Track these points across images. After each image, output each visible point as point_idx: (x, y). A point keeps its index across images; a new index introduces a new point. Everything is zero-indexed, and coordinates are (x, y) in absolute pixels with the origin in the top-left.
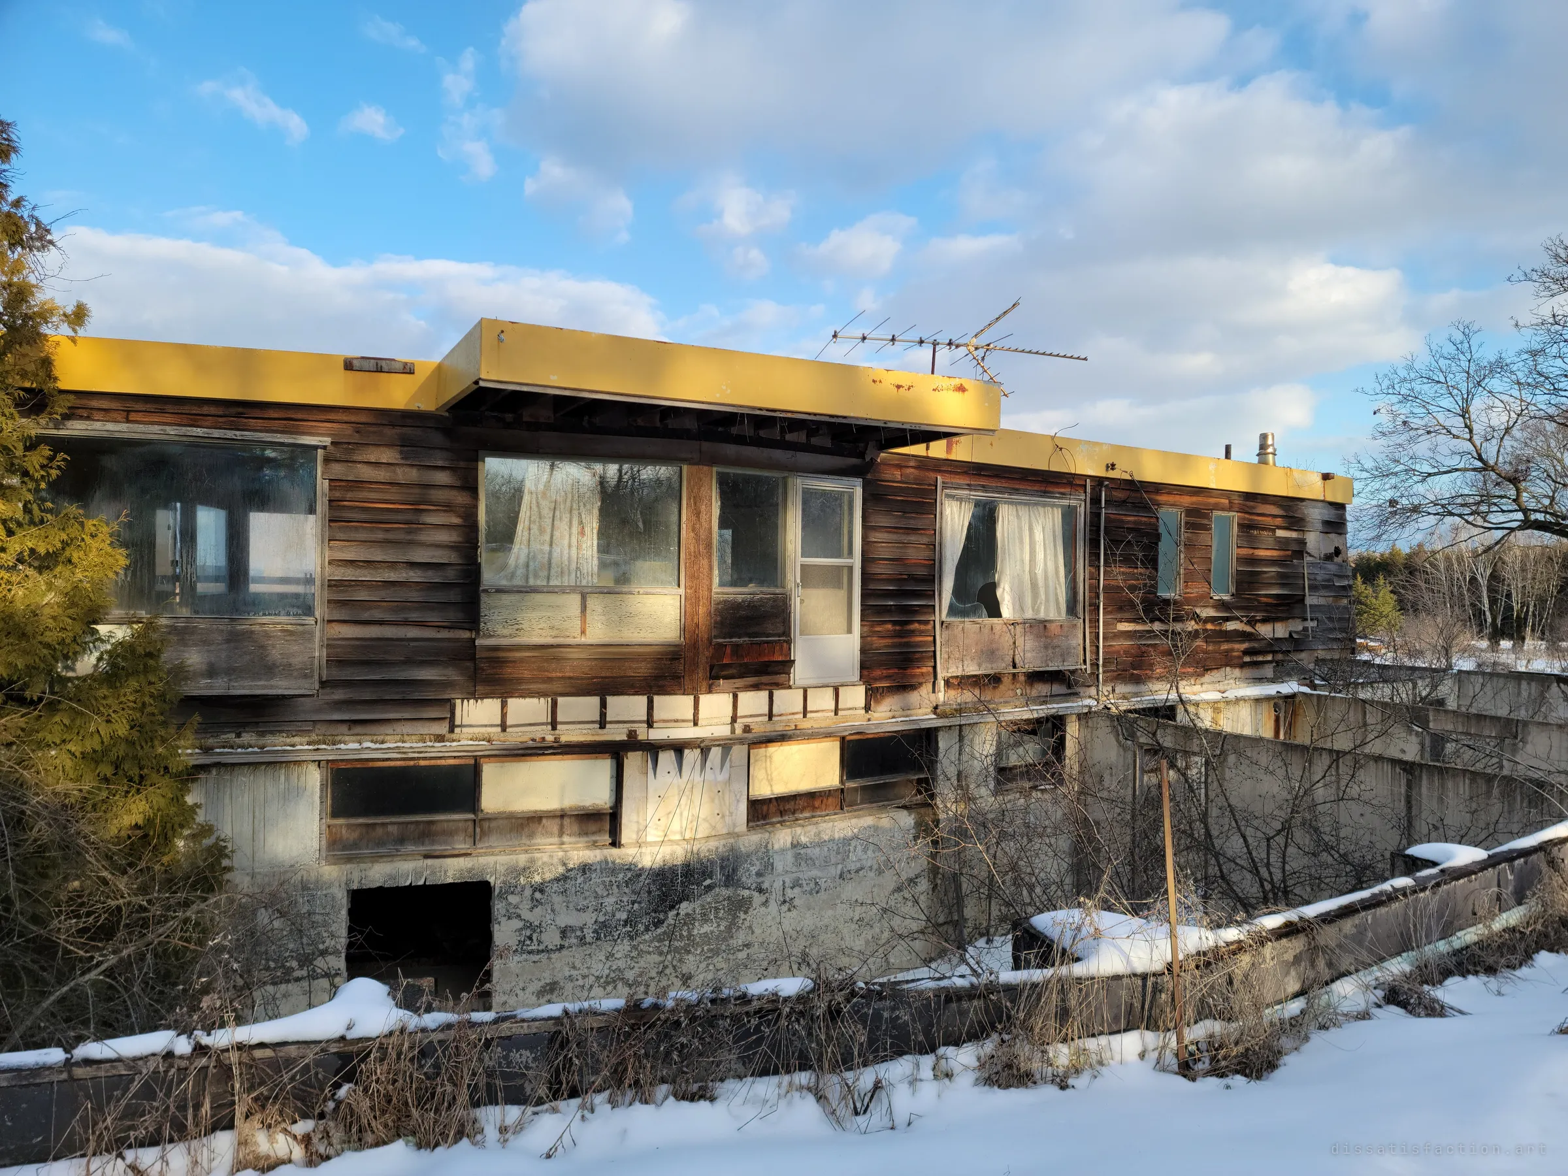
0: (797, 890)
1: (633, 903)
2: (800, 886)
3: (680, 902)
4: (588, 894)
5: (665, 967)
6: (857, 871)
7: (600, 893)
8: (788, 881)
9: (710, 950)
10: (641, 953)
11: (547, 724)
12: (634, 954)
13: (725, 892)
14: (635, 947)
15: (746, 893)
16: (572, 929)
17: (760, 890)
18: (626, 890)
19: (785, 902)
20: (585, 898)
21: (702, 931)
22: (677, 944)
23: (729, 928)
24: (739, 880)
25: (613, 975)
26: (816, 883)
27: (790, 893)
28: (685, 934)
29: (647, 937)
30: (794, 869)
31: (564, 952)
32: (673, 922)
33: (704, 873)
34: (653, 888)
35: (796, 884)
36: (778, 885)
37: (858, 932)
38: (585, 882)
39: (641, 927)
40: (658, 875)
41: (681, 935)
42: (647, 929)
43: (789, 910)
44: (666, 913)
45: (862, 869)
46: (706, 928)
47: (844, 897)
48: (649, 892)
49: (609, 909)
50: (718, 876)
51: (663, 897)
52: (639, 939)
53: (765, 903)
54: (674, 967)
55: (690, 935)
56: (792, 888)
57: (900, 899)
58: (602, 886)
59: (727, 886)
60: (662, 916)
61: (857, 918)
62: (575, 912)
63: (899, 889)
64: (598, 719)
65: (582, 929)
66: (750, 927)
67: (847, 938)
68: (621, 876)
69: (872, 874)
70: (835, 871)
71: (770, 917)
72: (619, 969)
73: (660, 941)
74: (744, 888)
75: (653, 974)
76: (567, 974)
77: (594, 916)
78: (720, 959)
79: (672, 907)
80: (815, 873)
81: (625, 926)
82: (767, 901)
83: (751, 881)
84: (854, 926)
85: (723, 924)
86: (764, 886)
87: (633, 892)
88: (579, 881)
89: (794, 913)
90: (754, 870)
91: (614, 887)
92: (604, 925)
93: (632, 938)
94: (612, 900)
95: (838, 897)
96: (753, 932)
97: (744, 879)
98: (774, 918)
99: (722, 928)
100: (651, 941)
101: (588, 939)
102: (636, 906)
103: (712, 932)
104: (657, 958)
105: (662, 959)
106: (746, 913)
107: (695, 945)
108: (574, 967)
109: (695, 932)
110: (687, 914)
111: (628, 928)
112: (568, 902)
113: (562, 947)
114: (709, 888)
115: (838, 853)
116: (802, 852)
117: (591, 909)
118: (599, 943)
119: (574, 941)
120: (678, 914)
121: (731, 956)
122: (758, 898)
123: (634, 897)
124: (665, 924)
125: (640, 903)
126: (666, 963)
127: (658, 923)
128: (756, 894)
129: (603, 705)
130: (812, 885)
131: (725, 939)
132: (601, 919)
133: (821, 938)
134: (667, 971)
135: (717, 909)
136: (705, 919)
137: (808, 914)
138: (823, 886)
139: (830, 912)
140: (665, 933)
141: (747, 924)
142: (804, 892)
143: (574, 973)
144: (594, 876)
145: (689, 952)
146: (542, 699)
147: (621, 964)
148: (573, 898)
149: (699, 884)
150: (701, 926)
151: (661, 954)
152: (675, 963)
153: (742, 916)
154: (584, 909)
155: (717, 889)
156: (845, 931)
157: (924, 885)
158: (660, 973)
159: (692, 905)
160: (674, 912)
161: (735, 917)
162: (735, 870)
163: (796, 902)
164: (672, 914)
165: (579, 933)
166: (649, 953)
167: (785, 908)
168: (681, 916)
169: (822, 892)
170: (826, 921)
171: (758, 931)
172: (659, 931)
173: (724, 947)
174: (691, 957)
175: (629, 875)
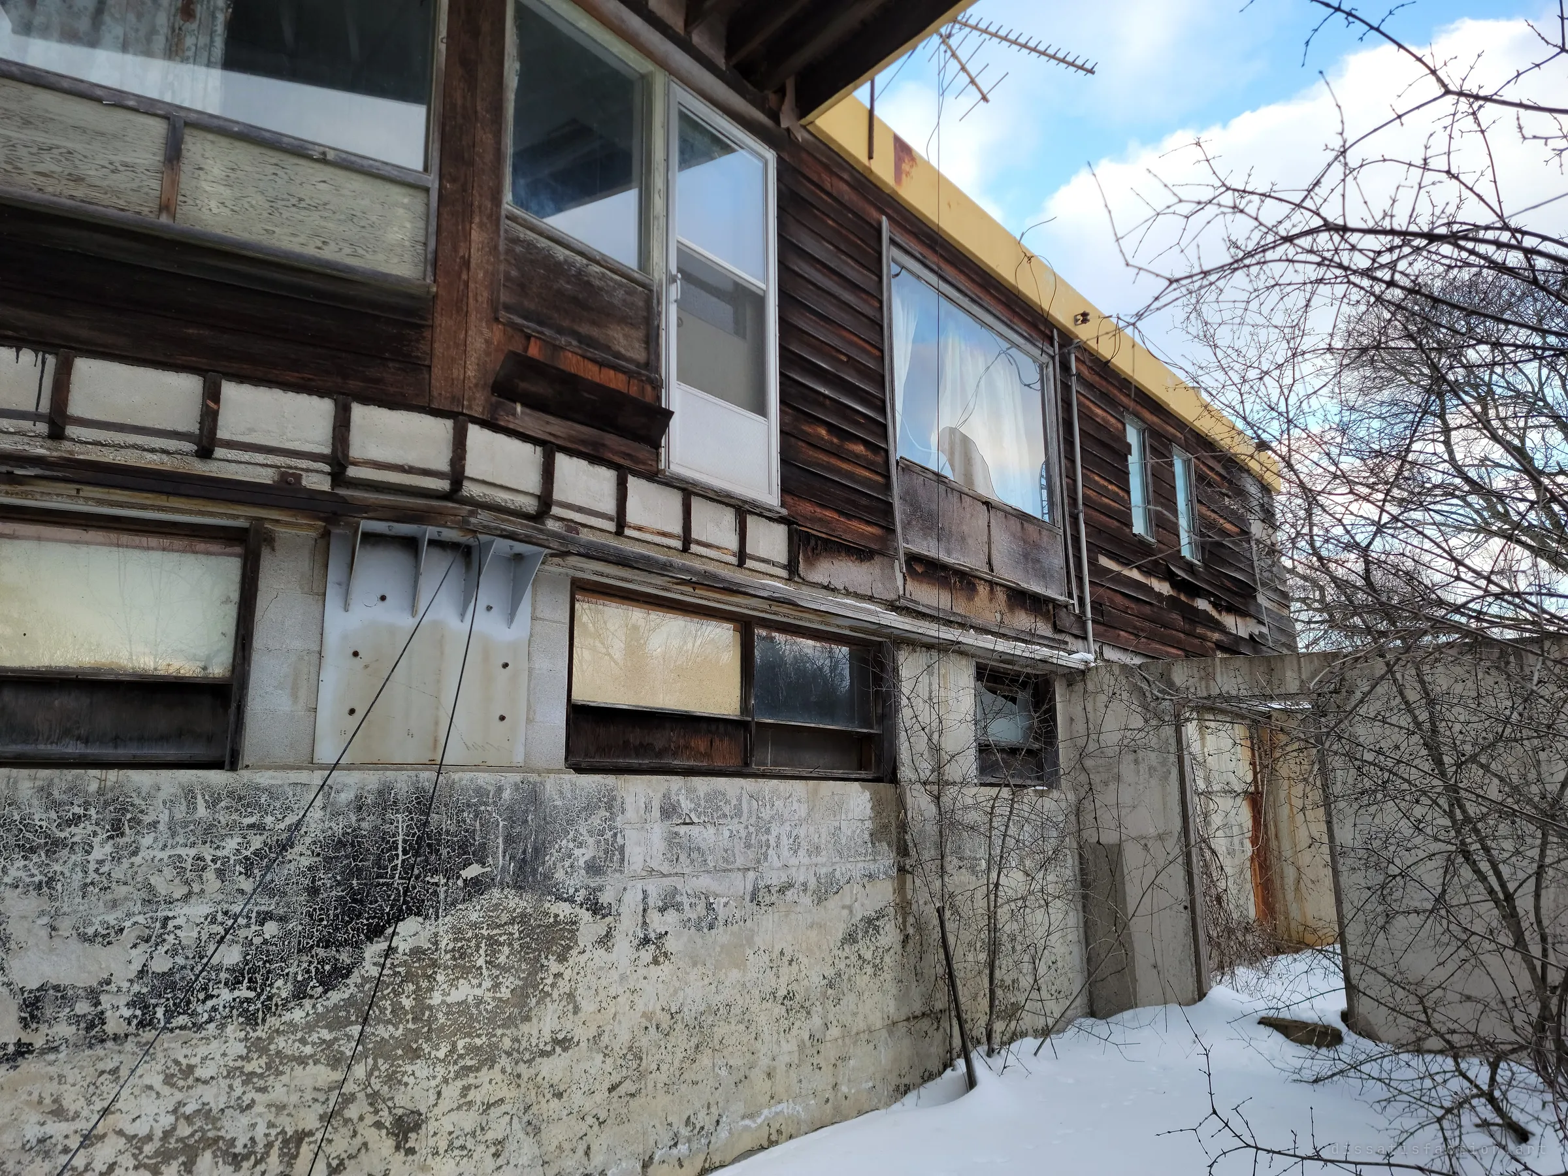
0: (671, 916)
2: (678, 907)
3: (399, 918)
4: (122, 890)
5: (347, 1100)
6: (782, 891)
7: (162, 889)
8: (653, 891)
9: (472, 1050)
10: (277, 1063)
11: (35, 417)
12: (256, 1065)
13: (516, 903)
14: (260, 1047)
15: (563, 910)
16: (63, 995)
17: (596, 909)
18: (247, 885)
19: (646, 941)
20: (114, 904)
21: (455, 996)
22: (383, 1032)
23: (521, 995)
24: (547, 877)
25: (184, 1130)
26: (709, 906)
27: (657, 923)
28: (407, 1003)
29: (297, 1015)
30: (665, 868)
31: (29, 1065)
32: (374, 972)
33: (463, 847)
34: (325, 878)
35: (669, 904)
36: (632, 899)
37: (785, 1024)
38: (116, 859)
39: (282, 989)
40: (341, 844)
41: (397, 1009)
42: (300, 994)
43: (656, 962)
44: (357, 945)
45: (791, 886)
46: (464, 991)
47: (759, 941)
48: (313, 891)
49: (188, 936)
50: (499, 860)
51: (352, 906)
52: (272, 1021)
53: (605, 941)
54: (374, 1098)
55: (421, 1006)
56: (662, 910)
57: (854, 958)
58: (169, 873)
59: (519, 887)
60: (345, 957)
61: (782, 992)
62: (75, 945)
63: (850, 938)
64: (194, 428)
65: (94, 996)
66: (571, 996)
67: (766, 1036)
68: (231, 844)
69: (806, 900)
70: (742, 884)
71: (614, 975)
72: (205, 1112)
73: (336, 1024)
74: (559, 898)
75: (310, 1120)
76: (32, 1133)
77: (138, 957)
78: (496, 1073)
79: (375, 932)
80: (704, 882)
81: (233, 985)
82: (608, 935)
83: (574, 881)
84: (779, 1010)
85: (509, 983)
86: (605, 898)
87: (266, 889)
88: (97, 854)
89: (666, 968)
90: (583, 855)
91: (210, 875)
92: (167, 981)
93: (251, 1020)
94: (199, 910)
95: (750, 941)
96: (576, 1010)
97: (559, 875)
98: (623, 978)
99: (505, 993)
100: (310, 1027)
101: (113, 1025)
102: (271, 928)
103: (479, 1001)
104: (323, 1075)
105: (338, 1076)
106: (562, 958)
107: (432, 1033)
108: (59, 1113)
109: (436, 999)
110: (417, 952)
111: (244, 992)
112: (57, 914)
113: (23, 1050)
114: (477, 886)
115: (748, 846)
116: (682, 830)
117: (129, 936)
118: (148, 1035)
119: (64, 1030)
120: (390, 951)
121: (522, 1068)
122: (589, 928)
123: (266, 904)
124: (355, 978)
125: (282, 919)
126: (349, 1088)
127: (333, 976)
128: (585, 915)
129: (212, 394)
130: (701, 909)
131: (509, 1022)
132: (161, 964)
133: (719, 1032)
134: (352, 1112)
135: (492, 942)
136: (462, 966)
137: (694, 974)
138: (722, 913)
139: (735, 975)
140: (350, 1002)
141: (564, 986)
142: (685, 923)
143: (57, 1129)
144: (147, 840)
145: (415, 1054)
146: (27, 356)
147: (214, 1096)
148: (72, 904)
149: (451, 874)
150: (453, 983)
151: (335, 1062)
152: (376, 1084)
153: (554, 967)
154: (105, 938)
155: (496, 892)
156: (762, 1020)
157: (890, 935)
158: (327, 1119)
159: (430, 928)
160: (380, 946)
161: (537, 967)
162: (539, 851)
163: (670, 944)
164: (374, 949)
165: (83, 1007)
166: (302, 1061)
167: (647, 955)
168: (399, 957)
169: (720, 928)
170: (726, 995)
171: (588, 1006)
172: (335, 997)
173: (507, 1043)
174: (420, 1069)
175: (257, 842)
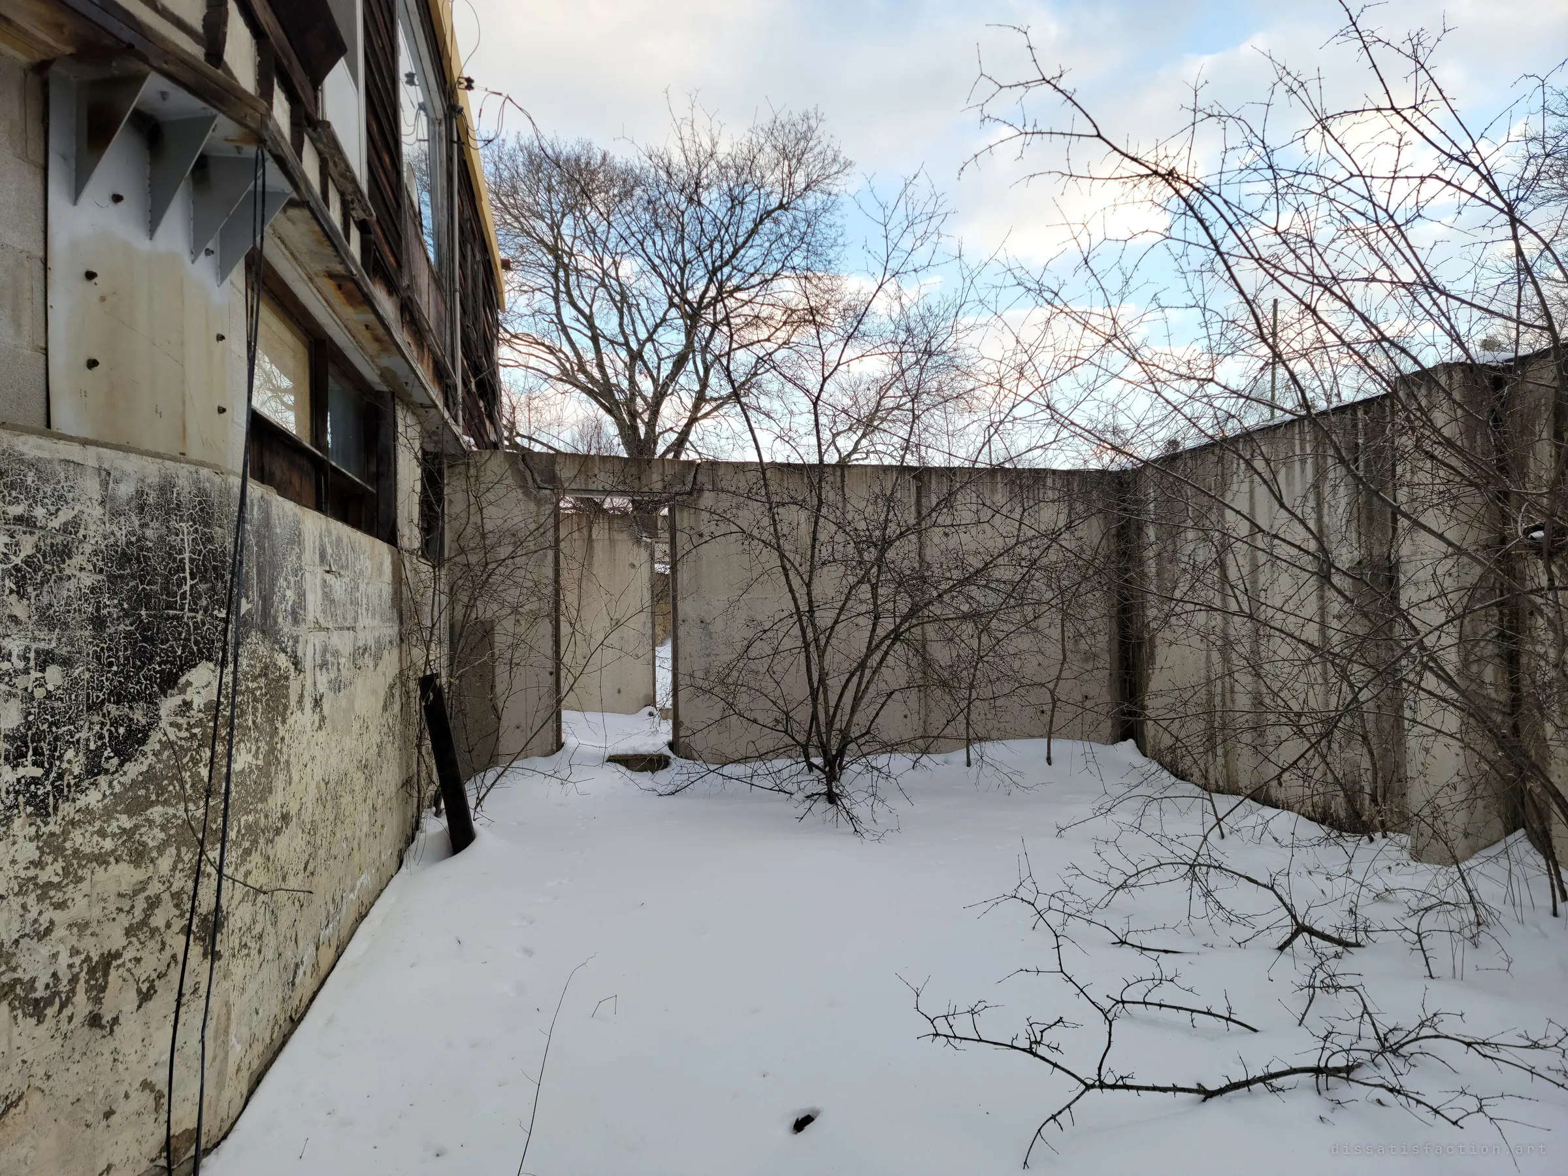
1: (45, 659)
2: (327, 666)
3: (191, 663)
5: (154, 903)
6: (363, 653)
10: (75, 867)
12: (51, 871)
14: (52, 846)
18: (19, 609)
26: (338, 667)
28: (205, 773)
29: (92, 798)
30: (322, 621)
32: (170, 736)
34: (111, 606)
35: (323, 661)
39: (73, 761)
40: (125, 557)
41: (197, 782)
42: (94, 769)
44: (151, 700)
48: (98, 622)
51: (143, 645)
52: (66, 808)
54: (179, 898)
55: (219, 778)
60: (139, 716)
70: (349, 644)
73: (136, 807)
75: (116, 936)
78: (258, 855)
79: (169, 682)
80: (336, 640)
81: (16, 759)
87: (47, 619)
93: (42, 810)
100: (108, 813)
102: (54, 675)
104: (126, 875)
105: (140, 875)
107: (232, 810)
110: (212, 708)
111: (29, 770)
120: (185, 706)
123: (49, 641)
124: (153, 744)
125: (67, 663)
126: (153, 888)
127: (129, 743)
130: (335, 669)
134: (159, 919)
140: (149, 776)
151: (139, 856)
152: (180, 880)
158: (134, 932)
160: (175, 700)
164: (168, 705)
166: (101, 859)
168: (193, 716)
172: (133, 770)
175: (27, 545)
